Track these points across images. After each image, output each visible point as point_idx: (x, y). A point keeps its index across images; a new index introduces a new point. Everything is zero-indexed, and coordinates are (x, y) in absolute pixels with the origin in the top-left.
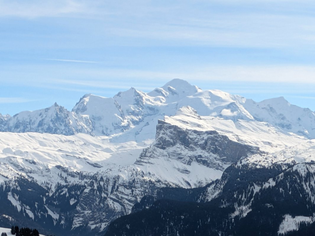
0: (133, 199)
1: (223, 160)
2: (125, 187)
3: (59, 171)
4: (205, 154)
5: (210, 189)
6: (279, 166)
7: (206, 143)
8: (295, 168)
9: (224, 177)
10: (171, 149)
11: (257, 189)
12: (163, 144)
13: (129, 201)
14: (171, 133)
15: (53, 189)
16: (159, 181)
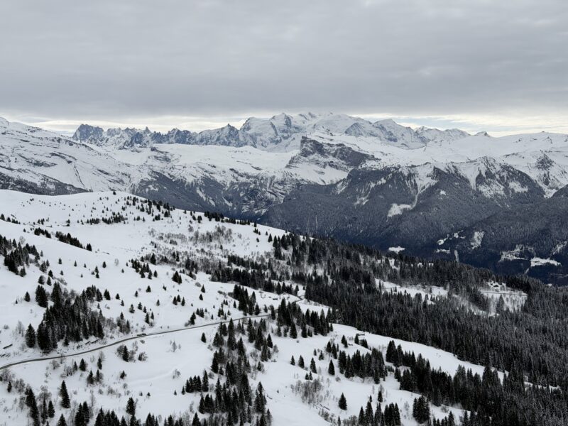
0: (284, 192)
1: (348, 165)
2: (279, 184)
4: (335, 160)
5: (339, 185)
6: (389, 169)
7: (336, 153)
10: (311, 157)
11: (373, 185)
12: (305, 153)
13: (282, 194)
14: (311, 145)
15: (228, 186)
16: (303, 180)
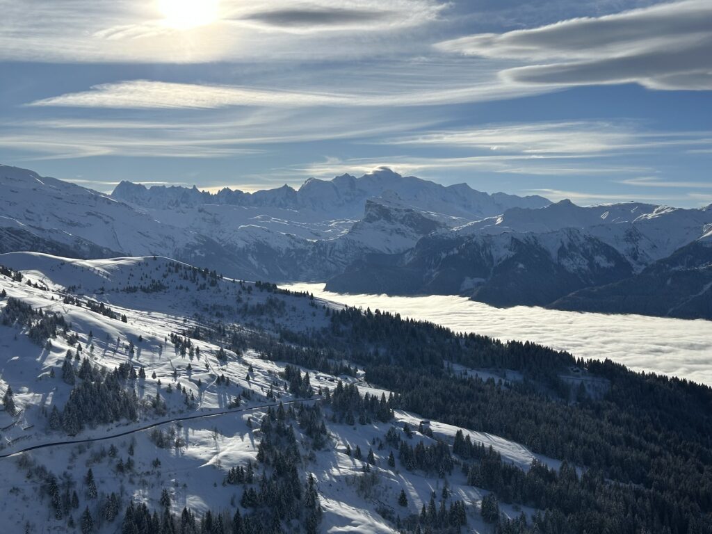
3: (288, 238)
8: (474, 240)
9: (418, 246)
